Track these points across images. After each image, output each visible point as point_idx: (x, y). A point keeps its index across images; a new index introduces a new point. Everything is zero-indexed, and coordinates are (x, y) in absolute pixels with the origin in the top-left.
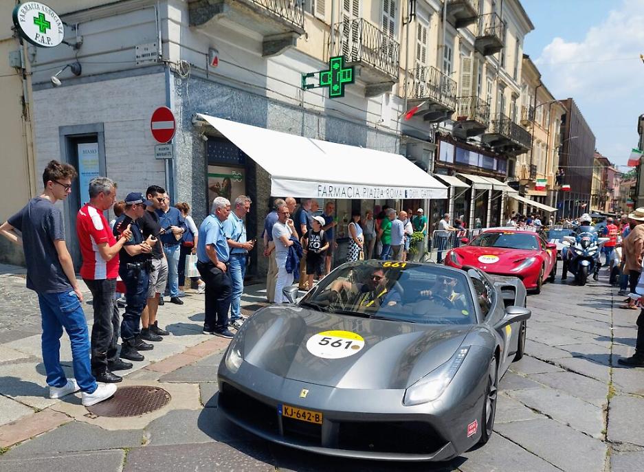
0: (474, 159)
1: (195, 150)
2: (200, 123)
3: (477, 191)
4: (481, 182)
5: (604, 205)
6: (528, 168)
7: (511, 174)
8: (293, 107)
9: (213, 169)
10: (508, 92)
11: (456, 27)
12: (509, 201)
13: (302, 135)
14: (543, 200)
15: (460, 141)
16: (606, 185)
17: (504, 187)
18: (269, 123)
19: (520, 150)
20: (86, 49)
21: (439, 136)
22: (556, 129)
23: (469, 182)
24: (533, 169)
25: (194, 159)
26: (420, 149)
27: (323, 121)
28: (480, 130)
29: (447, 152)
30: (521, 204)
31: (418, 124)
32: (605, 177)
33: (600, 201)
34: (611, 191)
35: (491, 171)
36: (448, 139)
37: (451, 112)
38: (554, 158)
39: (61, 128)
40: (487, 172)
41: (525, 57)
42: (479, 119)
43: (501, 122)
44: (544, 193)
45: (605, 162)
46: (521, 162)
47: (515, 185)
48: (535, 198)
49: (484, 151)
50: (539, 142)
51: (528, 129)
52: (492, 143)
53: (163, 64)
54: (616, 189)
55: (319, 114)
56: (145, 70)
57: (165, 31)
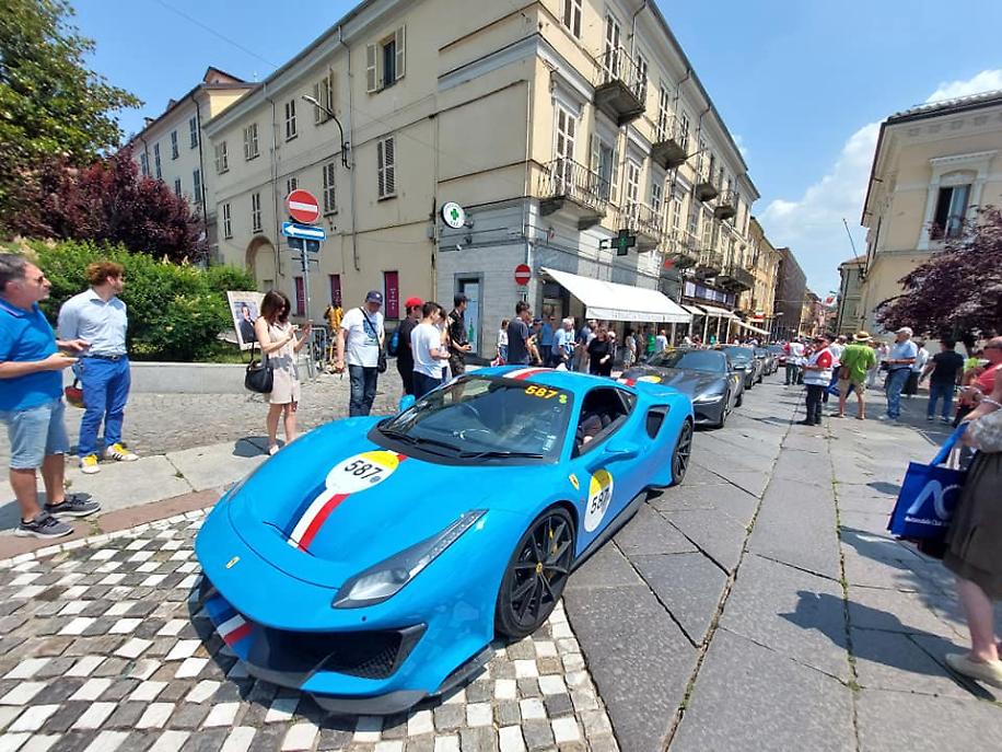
0: (710, 295)
1: (538, 289)
2: (542, 273)
3: (710, 318)
4: (713, 311)
5: (811, 332)
6: (749, 301)
7: (736, 306)
8: (594, 262)
9: (546, 301)
10: (737, 246)
11: (701, 201)
12: (734, 326)
13: (598, 278)
14: (760, 326)
15: (699, 282)
16: (813, 315)
17: (731, 316)
18: (580, 270)
19: (744, 288)
20: (475, 229)
21: (685, 279)
22: (773, 272)
23: (705, 311)
24: (753, 302)
25: (537, 295)
26: (673, 287)
27: (610, 269)
28: (715, 274)
29: (690, 290)
30: (742, 328)
31: (672, 271)
32: (813, 309)
33: (808, 328)
34: (818, 320)
35: (722, 303)
36: (692, 280)
37: (695, 262)
38: (772, 294)
39: (455, 274)
40: (718, 304)
41: (752, 218)
42: (715, 266)
43: (731, 268)
44: (762, 321)
45: (814, 298)
46: (745, 297)
47: (738, 314)
48: (754, 324)
49: (717, 288)
50: (759, 282)
51: (751, 272)
52: (724, 283)
53: (524, 239)
54: (822, 319)
55: (608, 265)
56: (514, 242)
57: (527, 219)
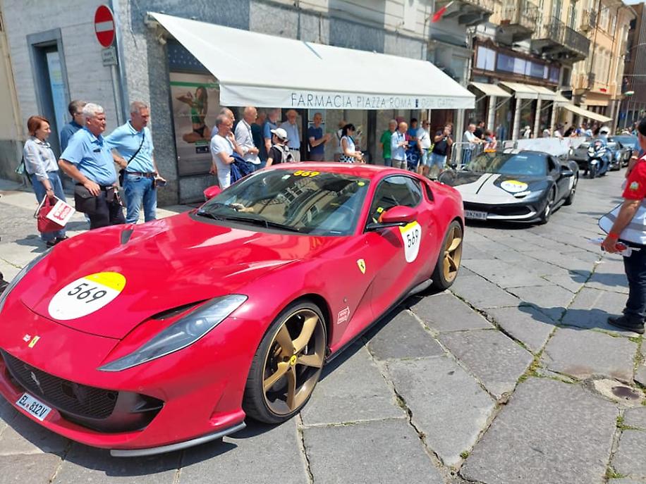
0: (520, 66)
1: (150, 54)
3: (523, 101)
4: (524, 91)
6: (586, 77)
7: (566, 82)
8: (286, 7)
9: (176, 77)
12: (562, 112)
13: (298, 38)
14: (603, 110)
15: (504, 45)
17: (558, 98)
18: (252, 24)
19: (575, 57)
21: (476, 42)
22: (623, 35)
23: (513, 92)
24: (591, 77)
25: (151, 66)
26: (449, 54)
27: (326, 23)
28: (526, 34)
29: (486, 58)
30: (576, 117)
31: (452, 28)
35: (541, 79)
36: (488, 44)
37: (488, 14)
38: (619, 65)
39: (28, 37)
40: (536, 81)
42: (525, 23)
43: (554, 27)
44: (605, 103)
46: (578, 71)
47: (568, 94)
48: (594, 108)
49: (534, 58)
50: (601, 49)
51: (588, 36)
52: (544, 49)
55: (319, 15)
